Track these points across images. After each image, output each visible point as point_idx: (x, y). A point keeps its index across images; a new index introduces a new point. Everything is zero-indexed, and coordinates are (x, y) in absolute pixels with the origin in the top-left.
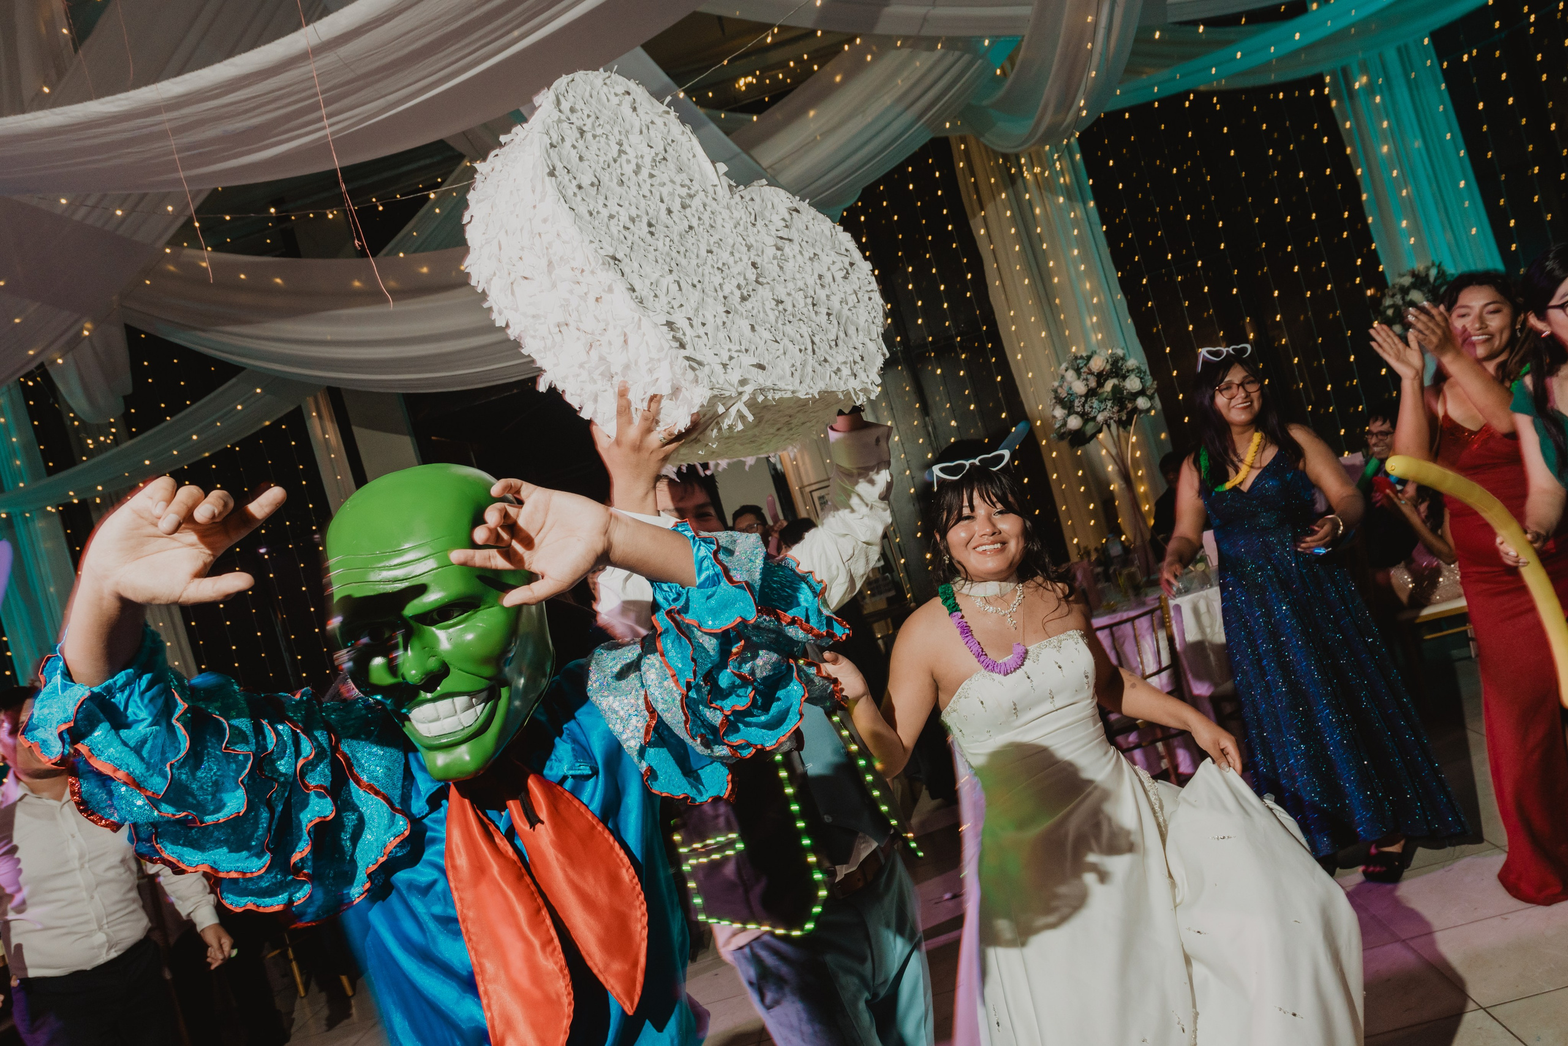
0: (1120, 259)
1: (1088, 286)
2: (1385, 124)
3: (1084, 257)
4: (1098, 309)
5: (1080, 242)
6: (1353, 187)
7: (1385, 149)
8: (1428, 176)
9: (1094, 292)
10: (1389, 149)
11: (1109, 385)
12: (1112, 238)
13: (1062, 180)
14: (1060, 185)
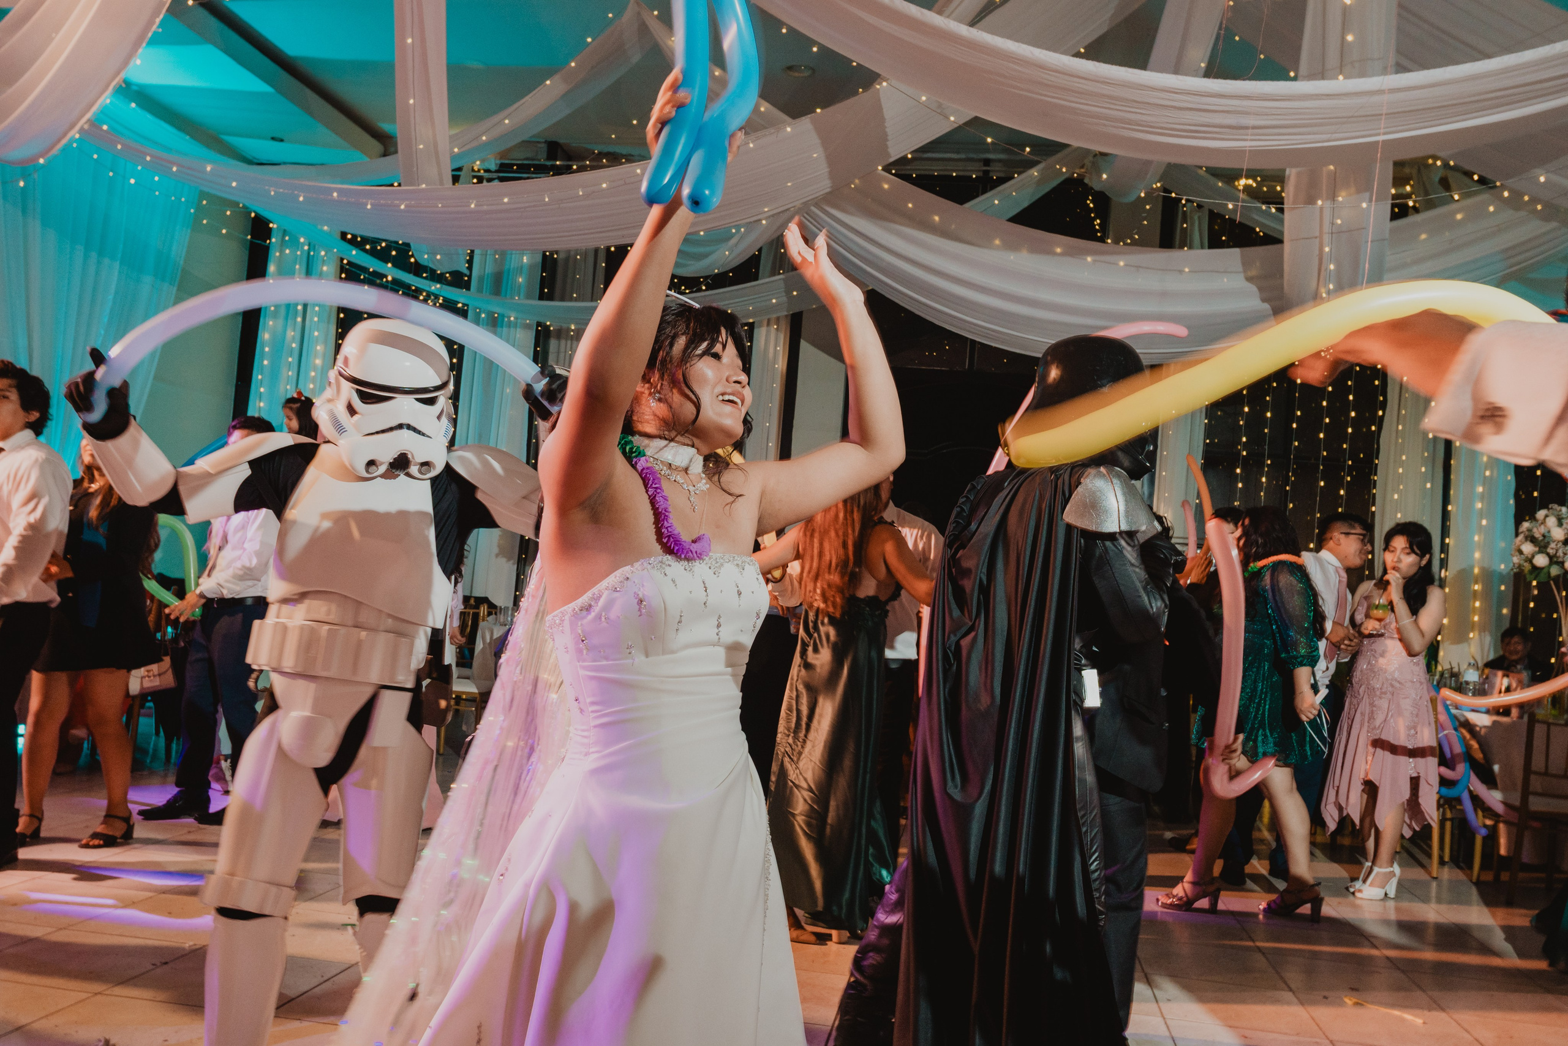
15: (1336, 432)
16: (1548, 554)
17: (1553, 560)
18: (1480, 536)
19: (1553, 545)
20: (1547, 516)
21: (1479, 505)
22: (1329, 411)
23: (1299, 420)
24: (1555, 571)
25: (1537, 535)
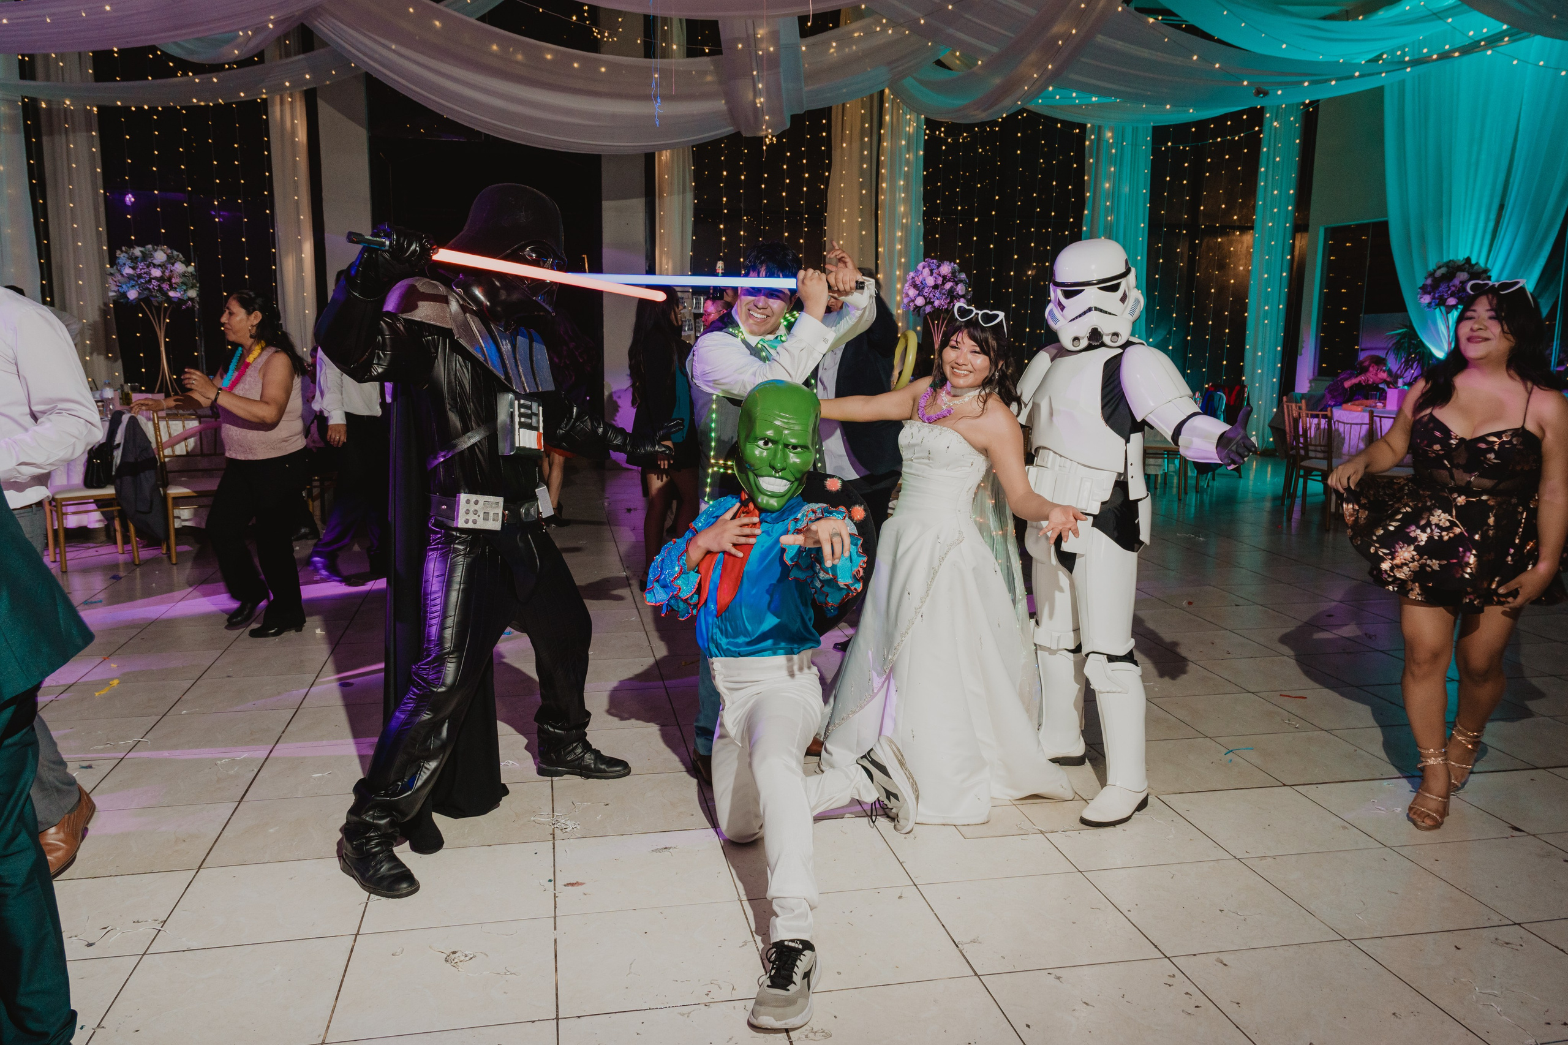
0: (928, 197)
1: (902, 209)
2: (1112, 169)
3: (906, 189)
4: (905, 228)
5: (907, 177)
6: (1081, 203)
7: (1107, 185)
8: (1125, 214)
9: (905, 215)
10: (1109, 187)
11: (948, 285)
12: (927, 180)
13: (908, 129)
14: (906, 131)
15: (794, 190)
16: (924, 296)
17: (929, 302)
18: (900, 271)
19: (926, 290)
20: (924, 268)
21: (899, 247)
22: (789, 173)
23: (765, 181)
24: (928, 309)
25: (918, 282)
